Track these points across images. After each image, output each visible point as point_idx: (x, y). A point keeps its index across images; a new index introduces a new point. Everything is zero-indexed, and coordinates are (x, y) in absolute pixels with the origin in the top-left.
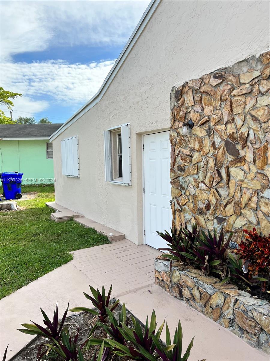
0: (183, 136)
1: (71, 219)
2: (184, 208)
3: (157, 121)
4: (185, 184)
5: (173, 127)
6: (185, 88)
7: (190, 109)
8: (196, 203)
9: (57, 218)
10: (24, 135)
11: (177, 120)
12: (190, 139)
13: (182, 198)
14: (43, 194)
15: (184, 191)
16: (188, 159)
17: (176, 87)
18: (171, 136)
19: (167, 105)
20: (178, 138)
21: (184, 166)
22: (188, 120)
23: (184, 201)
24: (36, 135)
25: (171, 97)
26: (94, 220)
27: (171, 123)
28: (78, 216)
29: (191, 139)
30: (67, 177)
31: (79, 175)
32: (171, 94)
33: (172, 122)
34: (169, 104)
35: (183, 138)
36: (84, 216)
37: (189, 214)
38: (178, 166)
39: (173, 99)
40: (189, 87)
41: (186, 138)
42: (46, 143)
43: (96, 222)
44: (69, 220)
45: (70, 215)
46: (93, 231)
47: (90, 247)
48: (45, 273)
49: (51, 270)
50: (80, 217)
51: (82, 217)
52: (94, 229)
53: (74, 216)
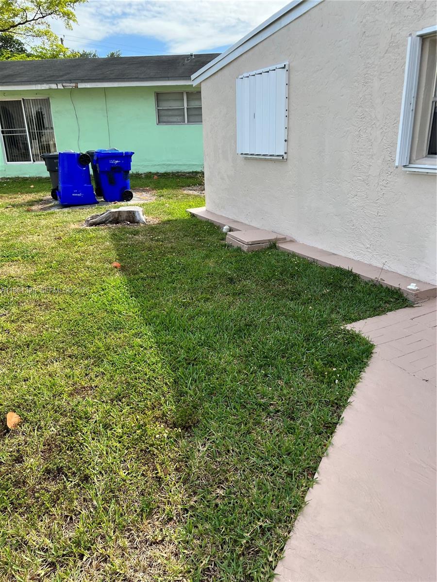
1: (273, 245)
9: (248, 243)
10: (114, 77)
14: (165, 192)
24: (137, 76)
26: (328, 250)
28: (284, 240)
30: (246, 159)
31: (285, 153)
36: (294, 240)
42: (155, 92)
43: (334, 254)
44: (268, 246)
45: (270, 238)
46: (349, 274)
47: (378, 315)
48: (353, 386)
49: (357, 377)
50: (288, 241)
51: (292, 241)
52: (348, 271)
53: (277, 240)
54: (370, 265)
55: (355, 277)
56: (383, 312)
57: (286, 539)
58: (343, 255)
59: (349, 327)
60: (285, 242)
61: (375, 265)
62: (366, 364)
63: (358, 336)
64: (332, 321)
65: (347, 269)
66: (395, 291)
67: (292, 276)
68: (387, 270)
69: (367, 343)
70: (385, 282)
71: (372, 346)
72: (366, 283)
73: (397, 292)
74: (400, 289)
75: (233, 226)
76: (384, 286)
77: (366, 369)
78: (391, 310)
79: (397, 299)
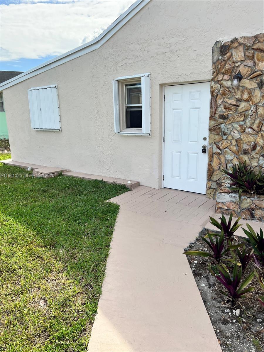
0: (228, 88)
1: (60, 174)
2: (226, 151)
3: (191, 73)
4: (228, 130)
5: (216, 79)
6: (233, 44)
7: (239, 63)
8: (241, 146)
9: (46, 174)
11: (221, 73)
12: (236, 90)
13: (224, 142)
15: (226, 136)
16: (233, 108)
17: (221, 41)
18: (212, 87)
19: (207, 58)
20: (221, 89)
21: (227, 115)
22: (235, 73)
23: (226, 145)
25: (213, 51)
27: (213, 76)
29: (238, 90)
31: (60, 128)
32: (213, 48)
33: (215, 74)
34: (211, 58)
35: (227, 90)
36: (71, 170)
37: (231, 155)
38: (220, 115)
39: (216, 53)
40: (239, 43)
41: (230, 90)
43: (92, 175)
44: (58, 174)
45: (58, 170)
46: (101, 182)
47: (118, 195)
48: (115, 220)
49: (116, 217)
50: (67, 171)
51: (69, 171)
52: (101, 180)
53: (62, 171)
54: (110, 177)
55: (105, 183)
56: (120, 194)
57: (105, 265)
58: (97, 175)
59: (108, 201)
60: (66, 172)
61: (112, 177)
62: (118, 212)
63: (112, 203)
64: (100, 201)
65: (100, 180)
66: (122, 186)
67: (76, 186)
68: (117, 178)
69: (116, 205)
70: (118, 183)
71: (119, 206)
72: (110, 185)
73: (123, 186)
74: (124, 184)
75: (33, 167)
76: (118, 184)
77: (118, 214)
78: (122, 193)
79: (124, 189)
